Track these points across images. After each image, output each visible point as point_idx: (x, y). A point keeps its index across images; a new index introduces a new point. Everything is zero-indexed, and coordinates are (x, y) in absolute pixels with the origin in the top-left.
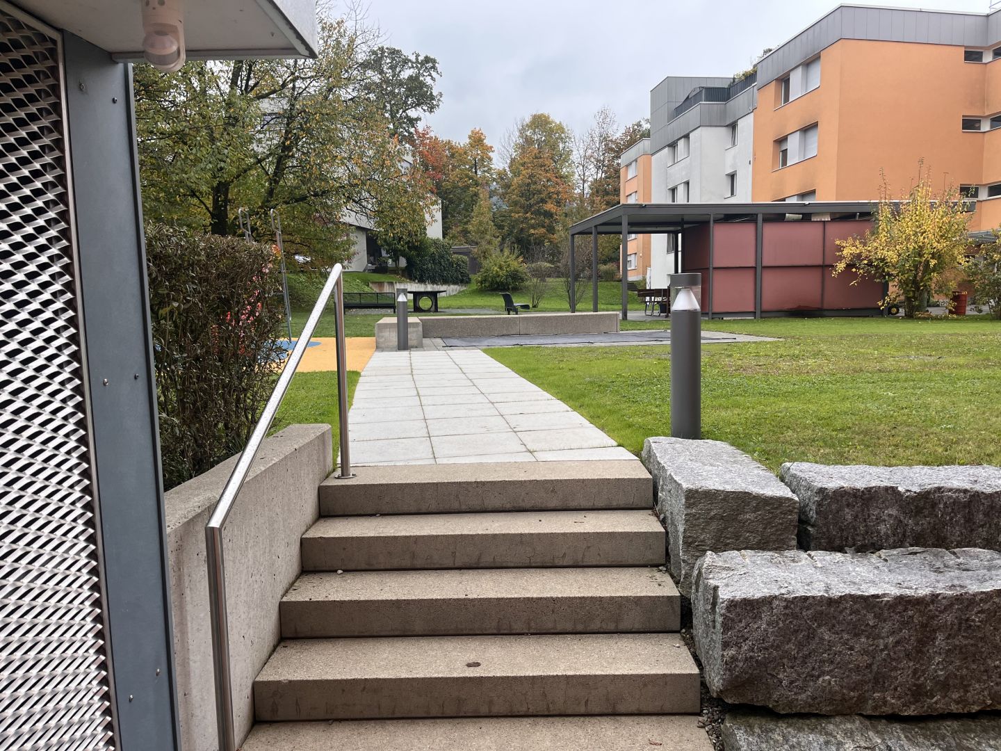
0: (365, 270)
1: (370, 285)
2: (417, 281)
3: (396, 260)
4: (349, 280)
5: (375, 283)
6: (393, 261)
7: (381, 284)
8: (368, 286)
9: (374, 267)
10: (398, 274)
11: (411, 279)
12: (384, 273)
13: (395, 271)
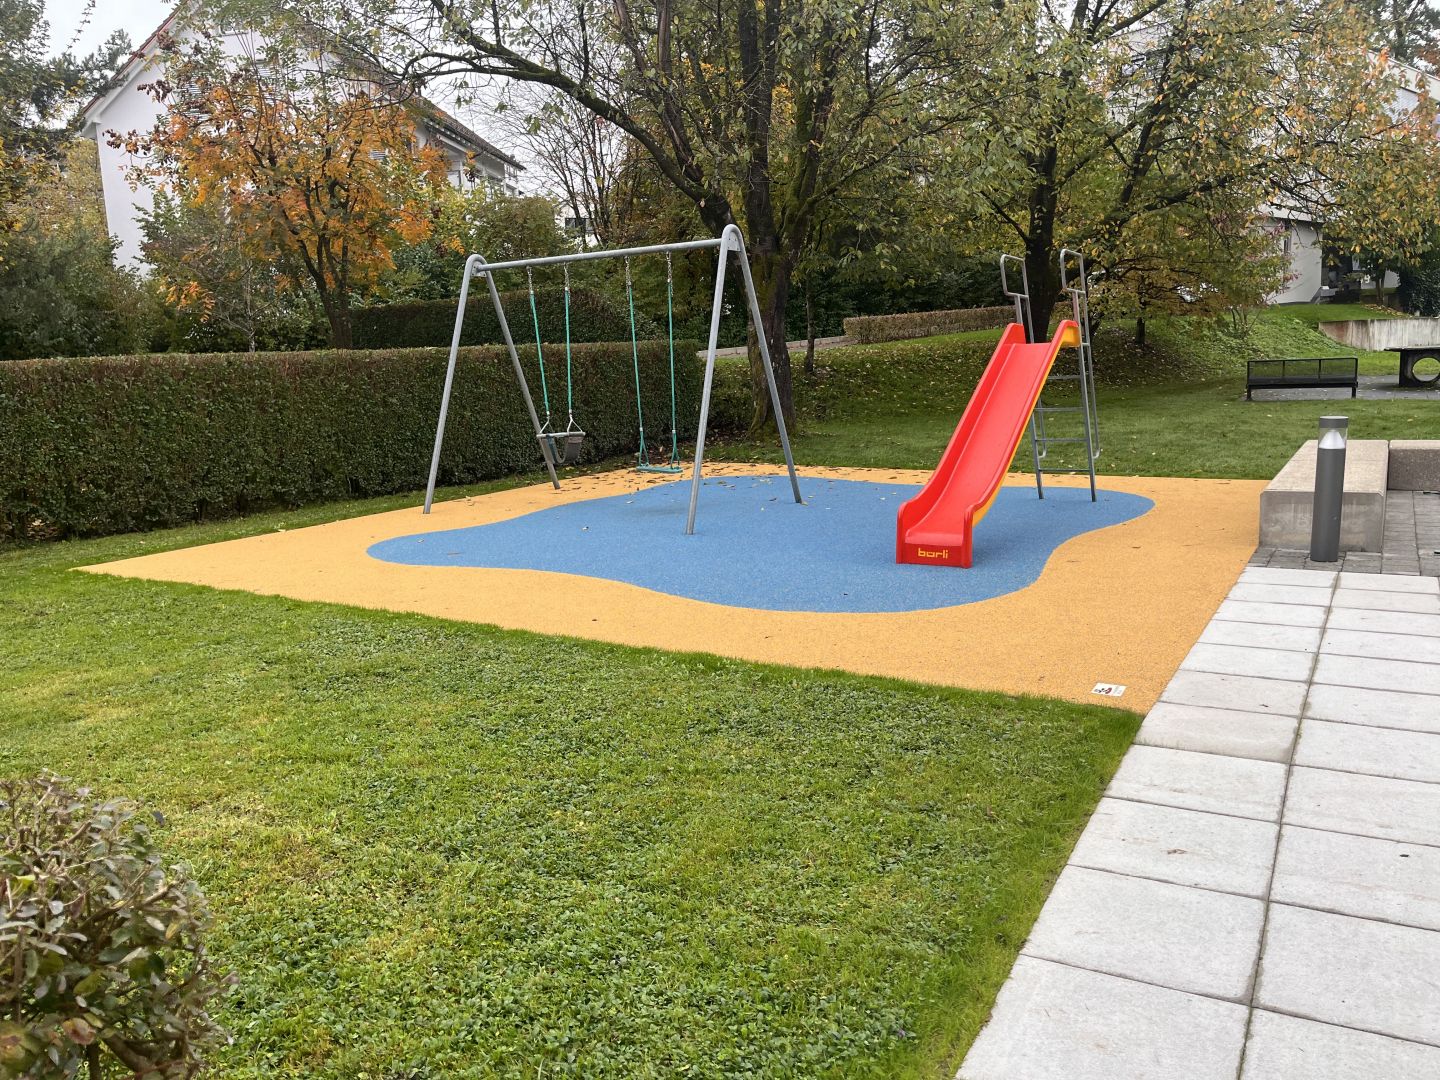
0: (1315, 298)
1: (1321, 327)
2: (1418, 314)
3: (1379, 277)
4: (1279, 321)
5: (1331, 323)
6: (1372, 279)
7: (1341, 325)
8: (1316, 329)
9: (1333, 292)
10: (1379, 303)
11: (1405, 311)
12: (1352, 302)
13: (1373, 298)
